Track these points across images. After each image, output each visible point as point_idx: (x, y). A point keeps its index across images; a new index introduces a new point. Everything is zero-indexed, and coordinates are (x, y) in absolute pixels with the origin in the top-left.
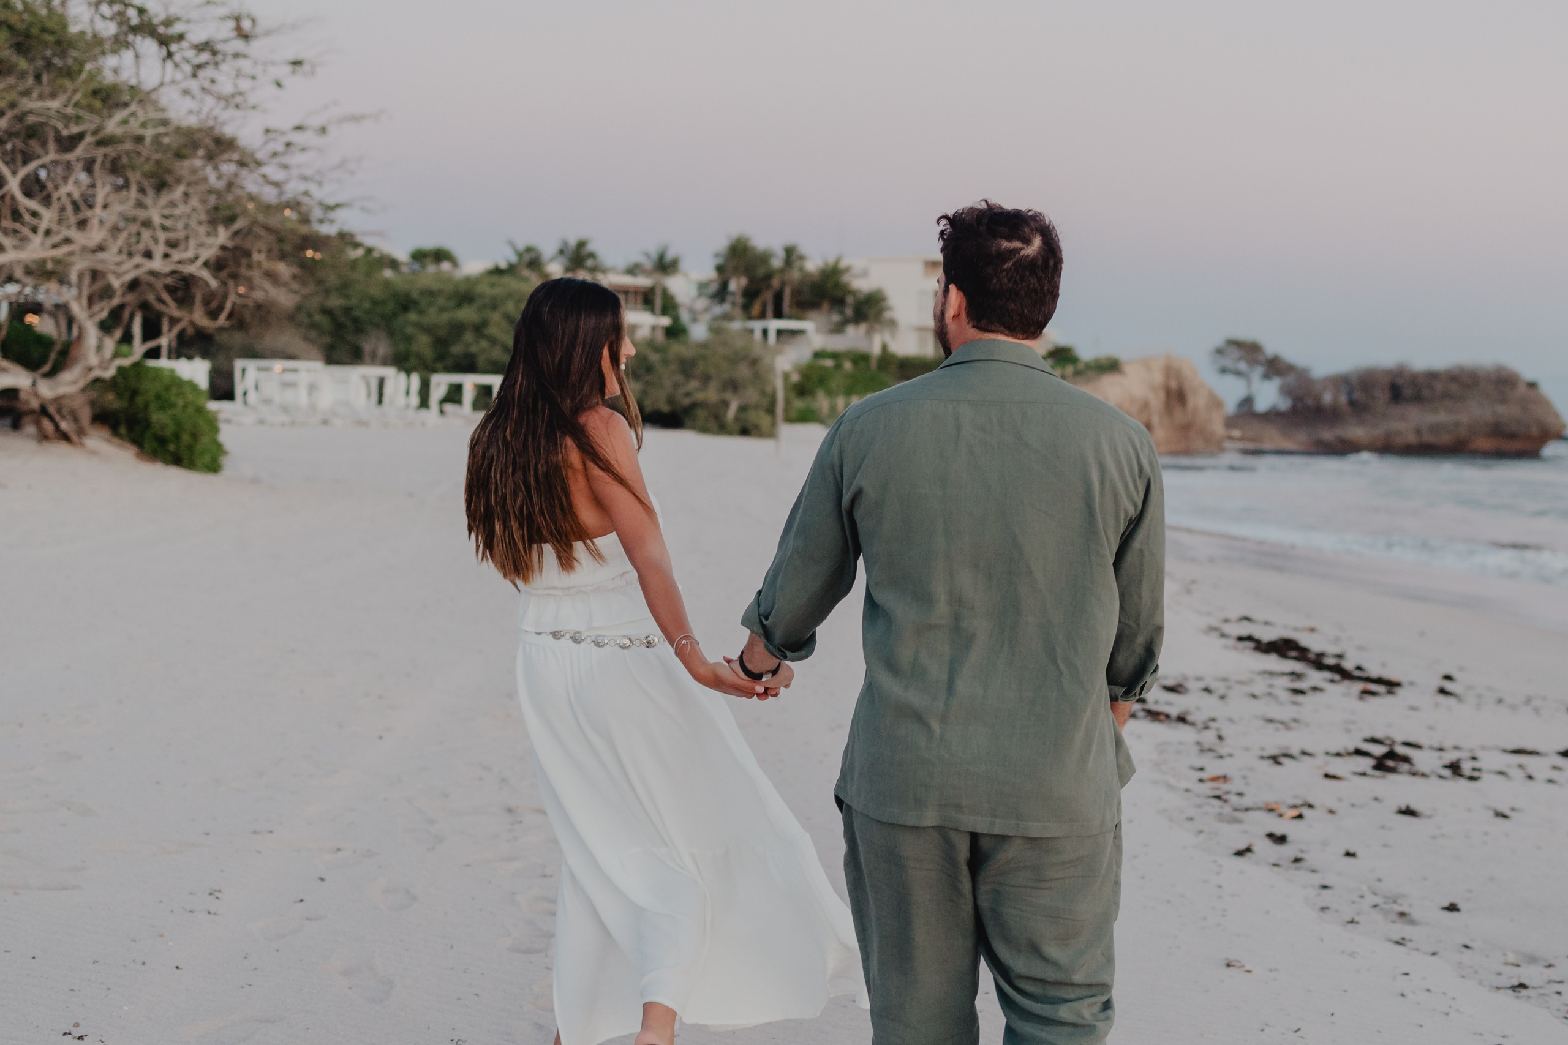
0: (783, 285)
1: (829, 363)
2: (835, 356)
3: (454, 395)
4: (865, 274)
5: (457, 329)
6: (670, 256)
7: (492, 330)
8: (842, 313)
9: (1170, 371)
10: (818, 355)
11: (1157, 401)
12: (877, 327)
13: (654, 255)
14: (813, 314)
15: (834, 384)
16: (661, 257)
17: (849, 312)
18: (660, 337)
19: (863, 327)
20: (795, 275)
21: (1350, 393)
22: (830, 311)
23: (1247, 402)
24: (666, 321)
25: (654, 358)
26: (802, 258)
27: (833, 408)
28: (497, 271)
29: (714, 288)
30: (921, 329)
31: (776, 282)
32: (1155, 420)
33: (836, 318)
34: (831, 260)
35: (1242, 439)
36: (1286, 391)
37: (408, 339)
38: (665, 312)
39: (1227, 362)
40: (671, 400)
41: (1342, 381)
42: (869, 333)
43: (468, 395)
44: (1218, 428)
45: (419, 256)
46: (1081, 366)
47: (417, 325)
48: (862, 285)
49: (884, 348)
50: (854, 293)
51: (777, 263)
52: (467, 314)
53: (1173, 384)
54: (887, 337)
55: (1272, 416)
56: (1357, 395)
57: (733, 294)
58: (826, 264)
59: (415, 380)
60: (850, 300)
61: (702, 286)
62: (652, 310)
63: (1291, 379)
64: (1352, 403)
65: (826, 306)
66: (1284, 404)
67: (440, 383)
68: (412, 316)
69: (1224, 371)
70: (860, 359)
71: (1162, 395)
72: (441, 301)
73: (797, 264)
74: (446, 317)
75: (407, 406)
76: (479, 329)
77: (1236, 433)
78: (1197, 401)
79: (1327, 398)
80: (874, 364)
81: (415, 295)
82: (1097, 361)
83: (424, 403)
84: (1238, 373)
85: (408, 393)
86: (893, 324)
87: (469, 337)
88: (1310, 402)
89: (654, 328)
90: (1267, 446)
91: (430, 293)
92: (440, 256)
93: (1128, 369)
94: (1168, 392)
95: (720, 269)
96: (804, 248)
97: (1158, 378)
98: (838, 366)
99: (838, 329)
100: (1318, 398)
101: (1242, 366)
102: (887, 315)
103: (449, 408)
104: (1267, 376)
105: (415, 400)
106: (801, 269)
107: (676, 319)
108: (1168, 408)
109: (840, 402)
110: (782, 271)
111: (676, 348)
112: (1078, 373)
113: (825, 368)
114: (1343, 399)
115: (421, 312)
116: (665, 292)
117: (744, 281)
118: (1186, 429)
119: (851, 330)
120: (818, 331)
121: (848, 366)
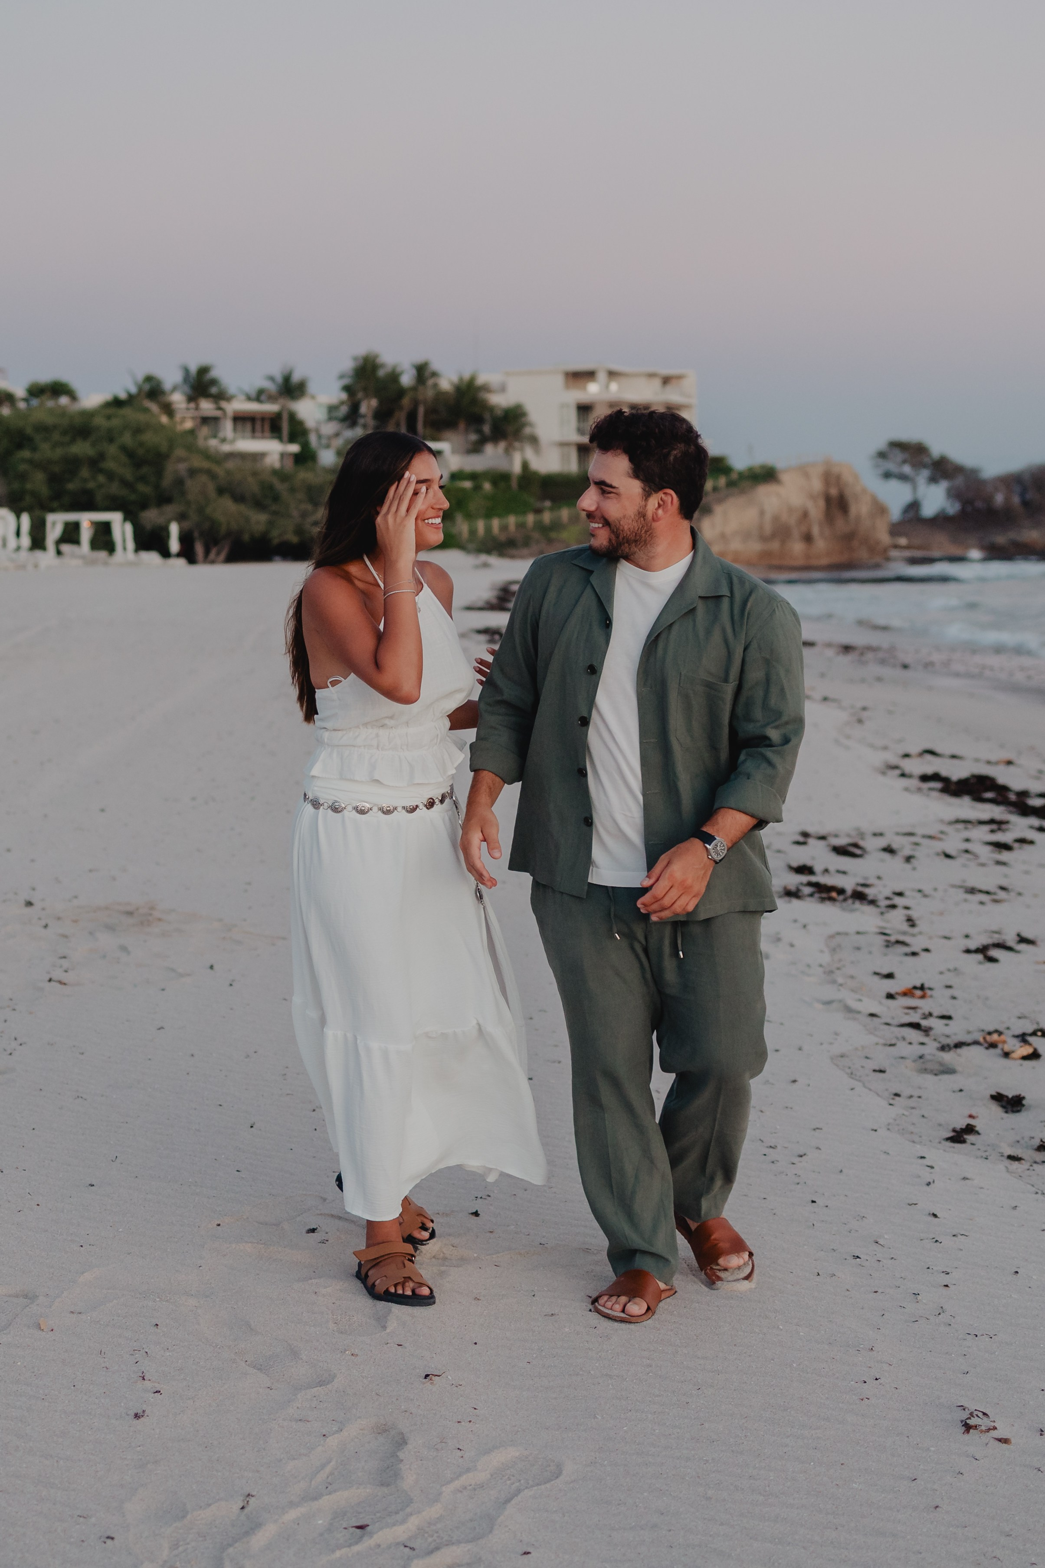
0: (416, 403)
1: (467, 484)
2: (474, 476)
3: (71, 534)
4: (503, 389)
5: (73, 465)
6: (296, 378)
7: (110, 465)
8: (479, 431)
9: (831, 477)
10: (455, 476)
11: (816, 511)
12: (517, 444)
13: (279, 379)
14: (448, 434)
15: (472, 506)
16: (287, 379)
17: (487, 429)
18: (289, 464)
19: (502, 445)
20: (430, 393)
21: (1022, 495)
22: (467, 431)
23: (914, 506)
24: (294, 448)
25: (280, 487)
26: (434, 374)
27: (473, 532)
28: (116, 403)
29: (344, 409)
30: (563, 445)
31: (406, 401)
32: (816, 531)
33: (473, 437)
34: (467, 376)
35: (907, 547)
36: (954, 494)
37: (23, 477)
38: (292, 439)
39: (891, 466)
40: (299, 531)
41: (1013, 481)
42: (508, 451)
43: (86, 534)
44: (884, 537)
45: (36, 391)
46: (734, 476)
47: (31, 462)
48: (499, 400)
49: (525, 465)
50: (491, 409)
51: (407, 379)
52: (82, 448)
53: (834, 492)
54: (529, 453)
55: (940, 521)
56: (1030, 495)
57: (364, 416)
58: (461, 379)
59: (26, 520)
60: (487, 416)
61: (332, 409)
62: (280, 439)
63: (959, 481)
64: (1025, 504)
65: (462, 426)
66: (953, 508)
67: (56, 523)
68: (26, 454)
69: (887, 475)
70: (500, 478)
71: (822, 503)
72: (56, 436)
73: (430, 382)
74: (59, 452)
75: (18, 549)
76: (95, 463)
77: (903, 541)
78: (860, 509)
79: (999, 499)
80: (514, 484)
81: (29, 431)
82: (751, 469)
83: (38, 542)
84: (903, 478)
85: (18, 534)
86: (534, 440)
87: (85, 472)
88: (979, 504)
89: (283, 455)
90: (936, 554)
91: (44, 429)
92: (57, 389)
93: (785, 477)
94: (828, 499)
95: (347, 389)
96: (436, 365)
97: (817, 485)
98: (477, 488)
99: (476, 448)
100: (989, 500)
101: (907, 469)
102: (527, 431)
103: (66, 548)
104: (933, 480)
105: (26, 541)
106: (435, 385)
107: (305, 446)
108: (829, 517)
109: (481, 525)
110: (414, 389)
111: (304, 475)
112: (731, 484)
113: (463, 490)
114: (1016, 500)
115: (34, 449)
116: (292, 417)
117: (374, 402)
118: (849, 538)
119: (489, 449)
120: (454, 452)
121: (487, 486)
